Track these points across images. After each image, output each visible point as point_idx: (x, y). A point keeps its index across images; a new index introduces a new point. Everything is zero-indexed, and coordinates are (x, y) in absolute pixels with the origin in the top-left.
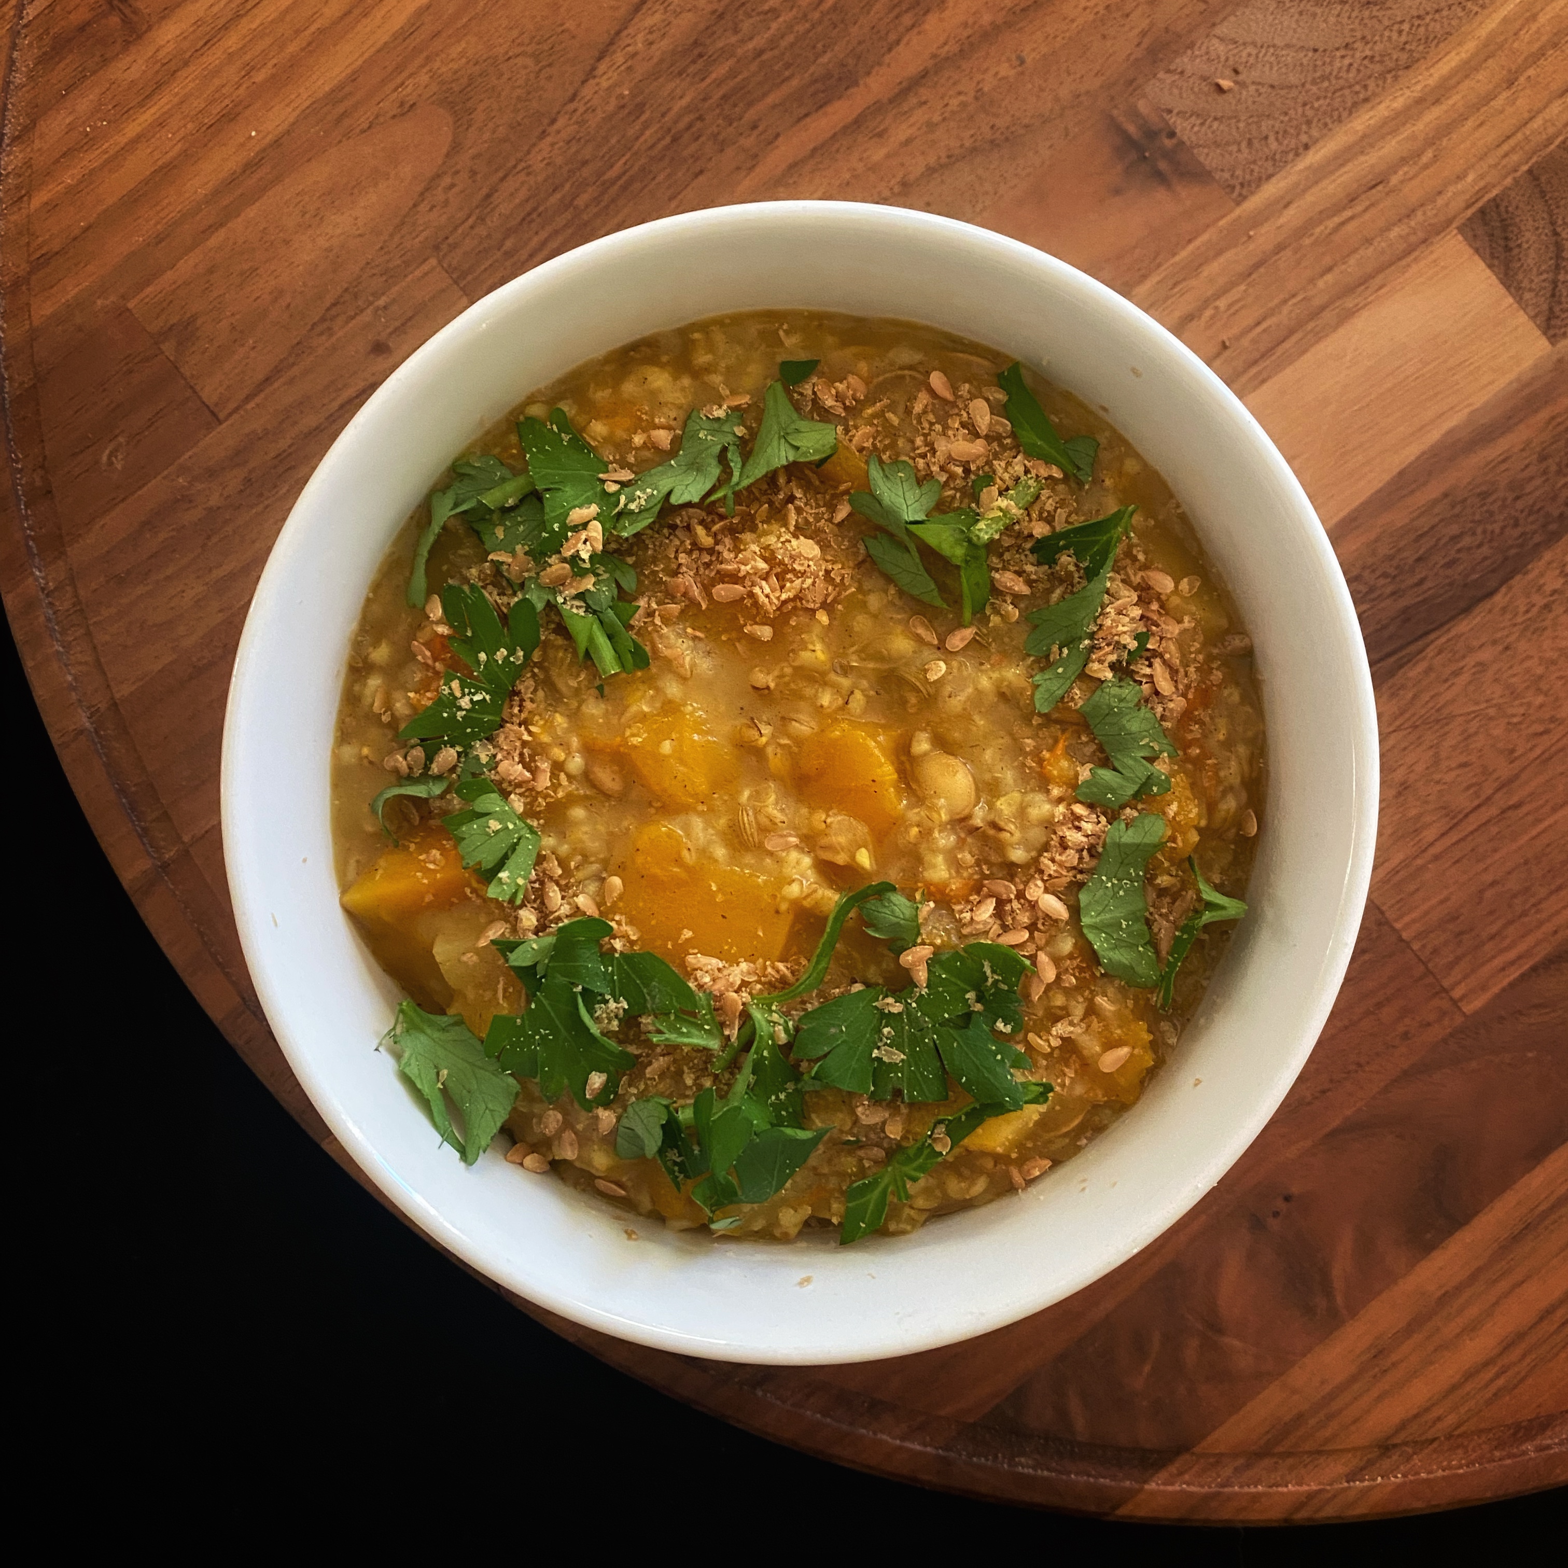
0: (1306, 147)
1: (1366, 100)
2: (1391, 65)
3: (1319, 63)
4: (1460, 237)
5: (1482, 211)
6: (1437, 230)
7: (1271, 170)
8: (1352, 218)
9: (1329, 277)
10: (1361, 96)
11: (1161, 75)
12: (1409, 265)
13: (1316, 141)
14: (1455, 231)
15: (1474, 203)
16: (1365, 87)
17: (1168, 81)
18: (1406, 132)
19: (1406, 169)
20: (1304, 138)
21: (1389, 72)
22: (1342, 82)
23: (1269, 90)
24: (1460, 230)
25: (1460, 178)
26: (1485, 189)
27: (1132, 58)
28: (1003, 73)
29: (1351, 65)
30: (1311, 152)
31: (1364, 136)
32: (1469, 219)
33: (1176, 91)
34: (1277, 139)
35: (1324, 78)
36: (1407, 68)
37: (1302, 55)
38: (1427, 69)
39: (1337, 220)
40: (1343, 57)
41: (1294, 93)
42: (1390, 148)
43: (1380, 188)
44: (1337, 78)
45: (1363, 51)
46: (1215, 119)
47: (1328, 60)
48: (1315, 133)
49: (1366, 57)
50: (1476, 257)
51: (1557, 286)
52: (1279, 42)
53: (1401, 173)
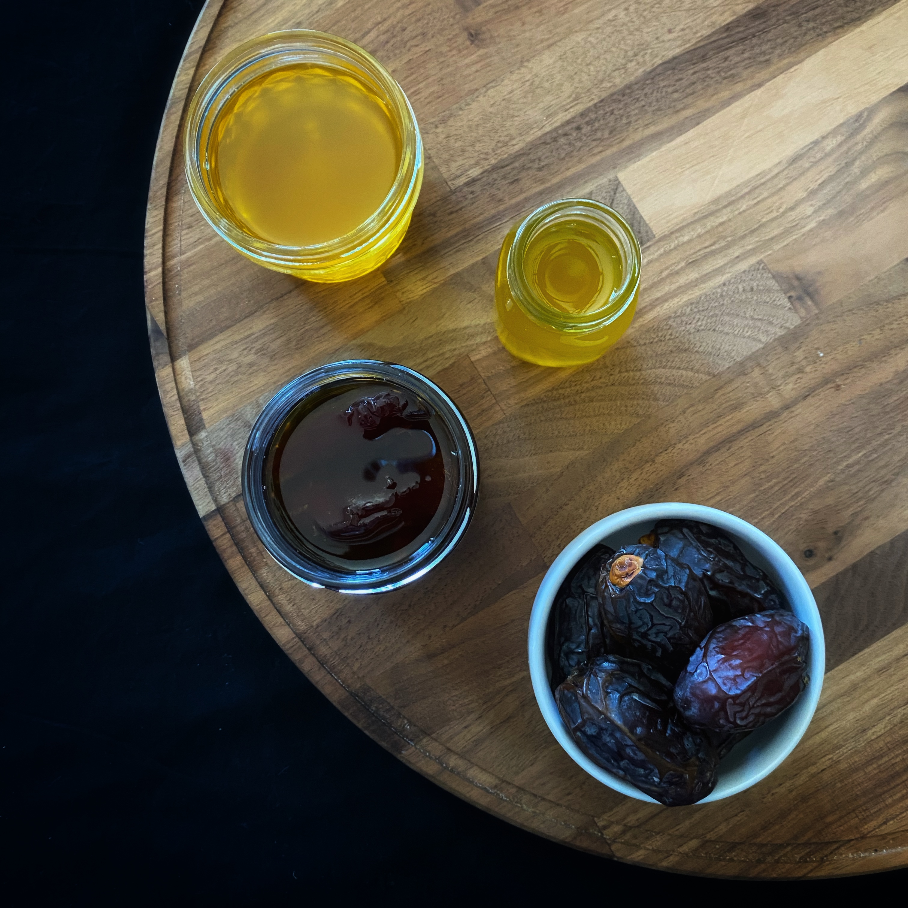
1: (691, 304)
2: (677, 319)
6: (666, 237)
8: (706, 248)
9: (721, 220)
10: (694, 306)
11: (792, 327)
12: (681, 223)
14: (658, 235)
16: (691, 310)
17: (789, 323)
18: (674, 286)
19: (677, 268)
21: (679, 316)
22: (703, 313)
24: (654, 236)
27: (805, 337)
29: (698, 321)
30: (723, 281)
33: (785, 318)
34: (738, 290)
35: (712, 317)
36: (669, 317)
37: (721, 329)
38: (660, 316)
39: (714, 247)
44: (705, 316)
52: (731, 336)
53: (680, 267)
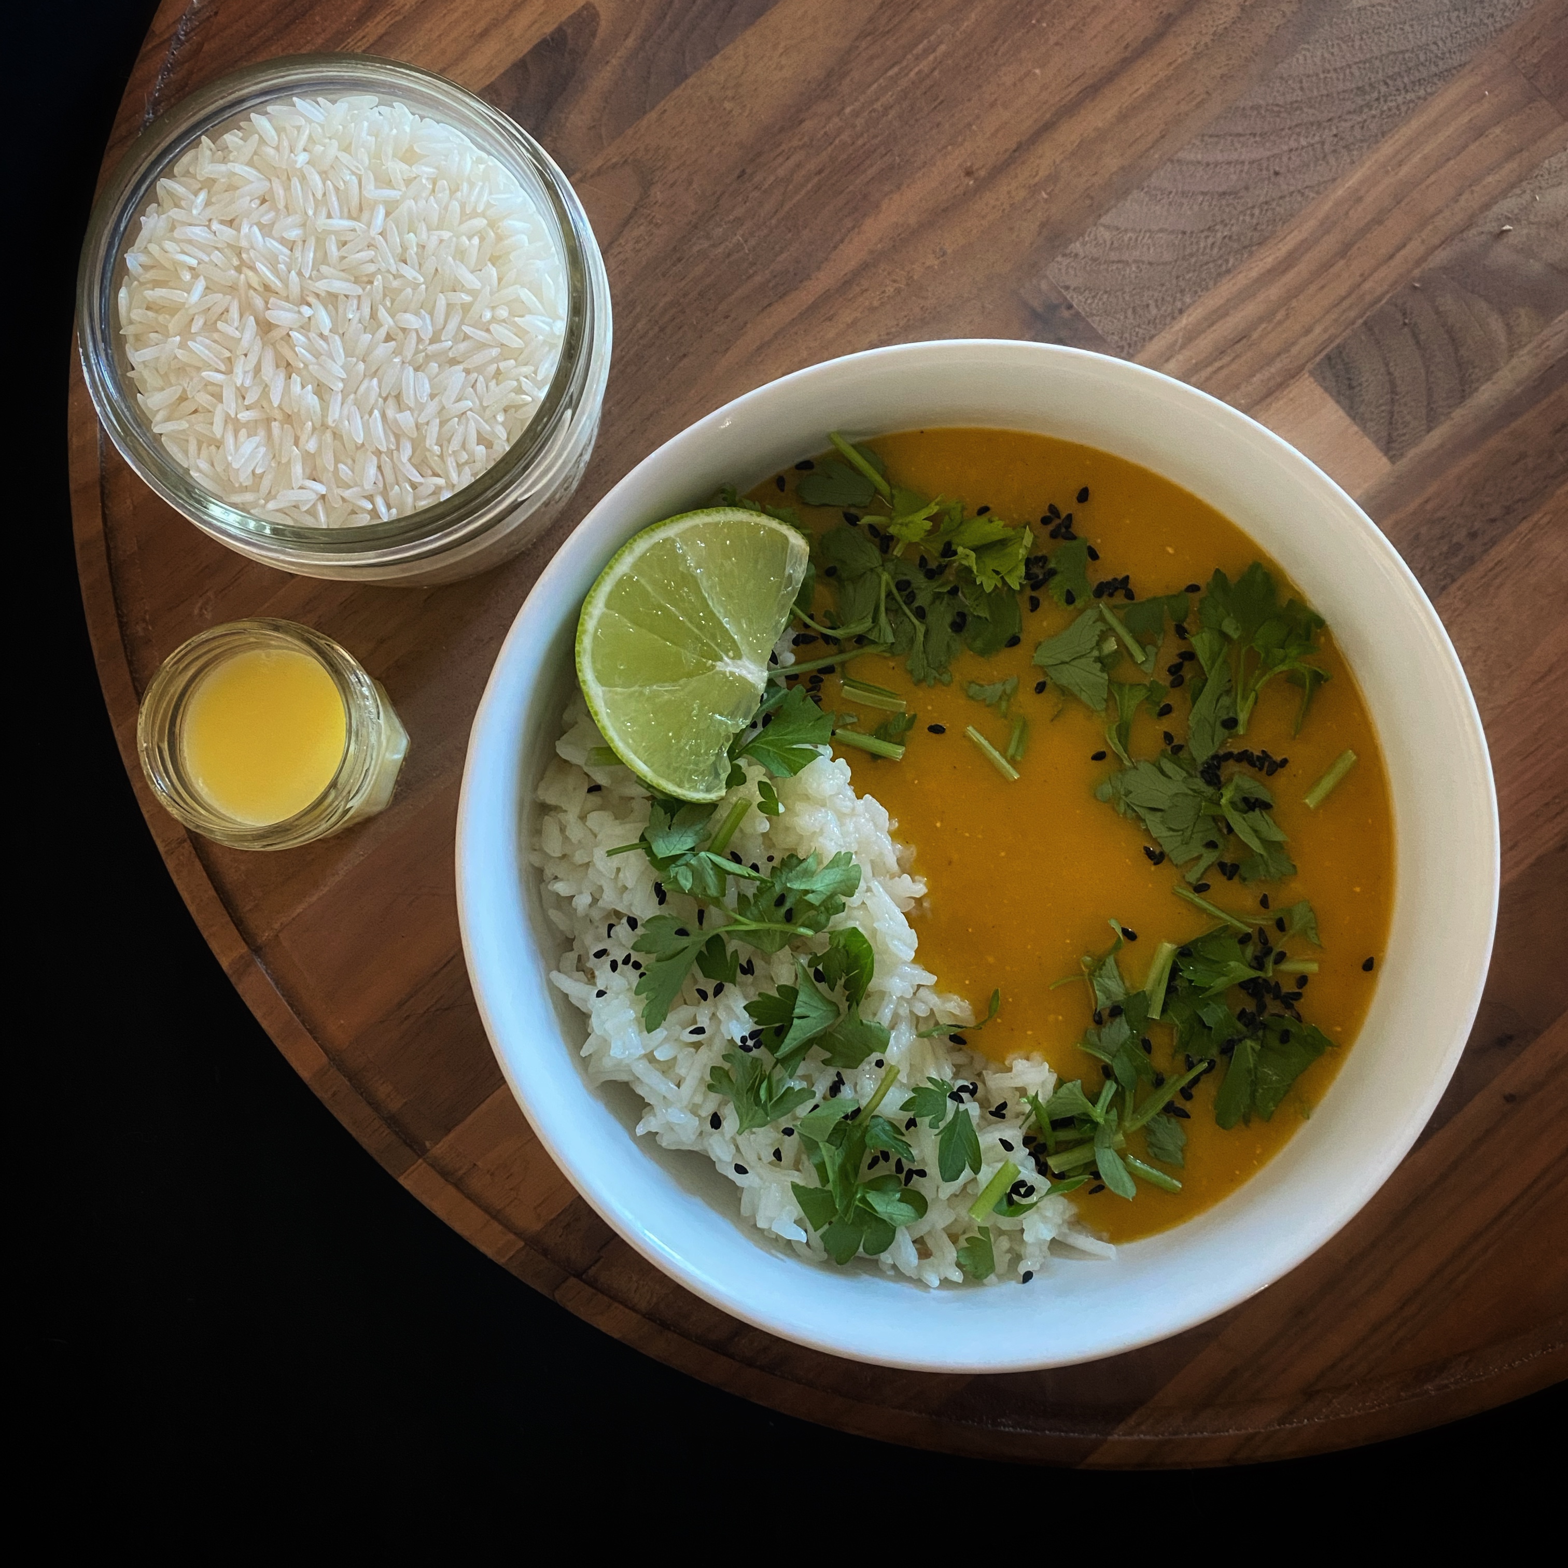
0: (1181, 311)
1: (1228, 271)
2: (1247, 243)
3: (1188, 243)
4: (1312, 379)
5: (1329, 358)
6: (1291, 375)
7: (1153, 332)
8: (1221, 368)
10: (1224, 268)
11: (1059, 259)
13: (1188, 307)
14: (1307, 376)
15: (1320, 352)
16: (1227, 261)
17: (1065, 264)
18: (1261, 297)
19: (1264, 326)
20: (1179, 304)
21: (1245, 247)
22: (1206, 258)
23: (1148, 267)
24: (1311, 373)
25: (1308, 331)
26: (1331, 340)
27: (1035, 246)
28: (928, 263)
29: (1213, 244)
30: (1185, 315)
31: (1228, 300)
32: (1319, 364)
33: (1072, 272)
34: (1157, 306)
35: (1191, 255)
36: (1260, 244)
37: (1173, 237)
38: (1276, 244)
39: (1210, 369)
40: (1207, 237)
41: (1169, 268)
42: (1251, 309)
43: (1244, 341)
44: (1203, 254)
45: (1222, 232)
46: (1106, 292)
47: (1195, 241)
48: (1188, 300)
49: (1225, 237)
50: (1326, 395)
51: (1392, 416)
52: (1155, 227)
53: (1260, 329)
